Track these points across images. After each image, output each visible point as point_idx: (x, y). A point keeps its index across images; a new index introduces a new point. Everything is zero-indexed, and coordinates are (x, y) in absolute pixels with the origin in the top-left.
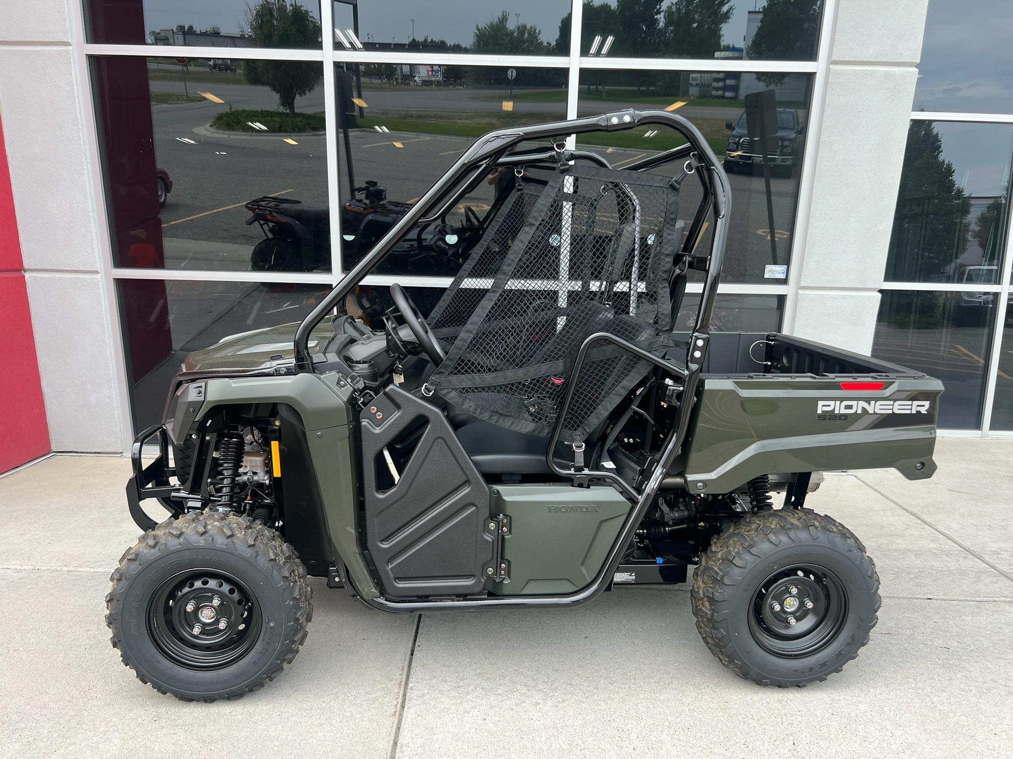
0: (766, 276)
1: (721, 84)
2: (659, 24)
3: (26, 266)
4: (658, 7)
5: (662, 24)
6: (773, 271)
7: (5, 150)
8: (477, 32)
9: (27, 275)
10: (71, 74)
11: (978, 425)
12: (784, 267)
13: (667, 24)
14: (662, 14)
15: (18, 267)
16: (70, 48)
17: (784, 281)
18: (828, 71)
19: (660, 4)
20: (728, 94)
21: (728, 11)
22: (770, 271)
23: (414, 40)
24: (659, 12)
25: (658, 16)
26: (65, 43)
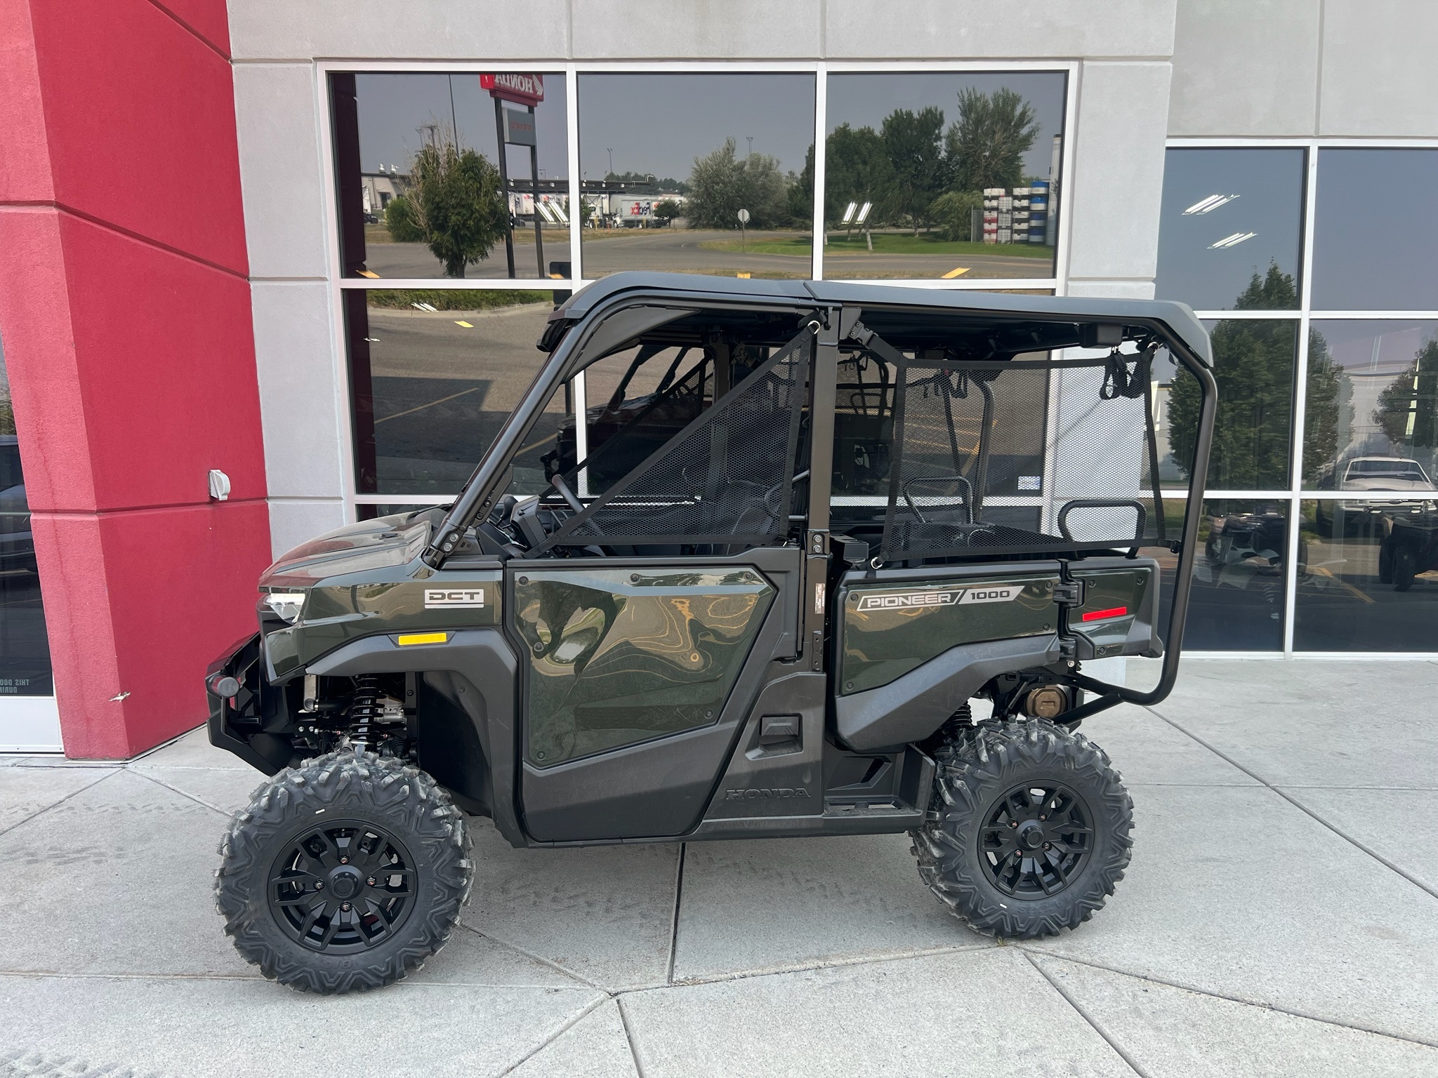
0: (1019, 488)
1: (1024, 226)
2: (939, 153)
3: (269, 494)
4: (937, 132)
5: (943, 154)
6: (1027, 482)
7: (256, 381)
8: (696, 167)
9: (270, 503)
10: (326, 308)
11: (1280, 647)
12: (1038, 478)
13: (951, 154)
14: (944, 140)
15: (263, 496)
16: (327, 283)
17: (1039, 493)
19: (940, 129)
20: (1035, 238)
21: (1030, 135)
22: (1024, 483)
23: (612, 174)
24: (938, 138)
25: (939, 143)
26: (324, 279)
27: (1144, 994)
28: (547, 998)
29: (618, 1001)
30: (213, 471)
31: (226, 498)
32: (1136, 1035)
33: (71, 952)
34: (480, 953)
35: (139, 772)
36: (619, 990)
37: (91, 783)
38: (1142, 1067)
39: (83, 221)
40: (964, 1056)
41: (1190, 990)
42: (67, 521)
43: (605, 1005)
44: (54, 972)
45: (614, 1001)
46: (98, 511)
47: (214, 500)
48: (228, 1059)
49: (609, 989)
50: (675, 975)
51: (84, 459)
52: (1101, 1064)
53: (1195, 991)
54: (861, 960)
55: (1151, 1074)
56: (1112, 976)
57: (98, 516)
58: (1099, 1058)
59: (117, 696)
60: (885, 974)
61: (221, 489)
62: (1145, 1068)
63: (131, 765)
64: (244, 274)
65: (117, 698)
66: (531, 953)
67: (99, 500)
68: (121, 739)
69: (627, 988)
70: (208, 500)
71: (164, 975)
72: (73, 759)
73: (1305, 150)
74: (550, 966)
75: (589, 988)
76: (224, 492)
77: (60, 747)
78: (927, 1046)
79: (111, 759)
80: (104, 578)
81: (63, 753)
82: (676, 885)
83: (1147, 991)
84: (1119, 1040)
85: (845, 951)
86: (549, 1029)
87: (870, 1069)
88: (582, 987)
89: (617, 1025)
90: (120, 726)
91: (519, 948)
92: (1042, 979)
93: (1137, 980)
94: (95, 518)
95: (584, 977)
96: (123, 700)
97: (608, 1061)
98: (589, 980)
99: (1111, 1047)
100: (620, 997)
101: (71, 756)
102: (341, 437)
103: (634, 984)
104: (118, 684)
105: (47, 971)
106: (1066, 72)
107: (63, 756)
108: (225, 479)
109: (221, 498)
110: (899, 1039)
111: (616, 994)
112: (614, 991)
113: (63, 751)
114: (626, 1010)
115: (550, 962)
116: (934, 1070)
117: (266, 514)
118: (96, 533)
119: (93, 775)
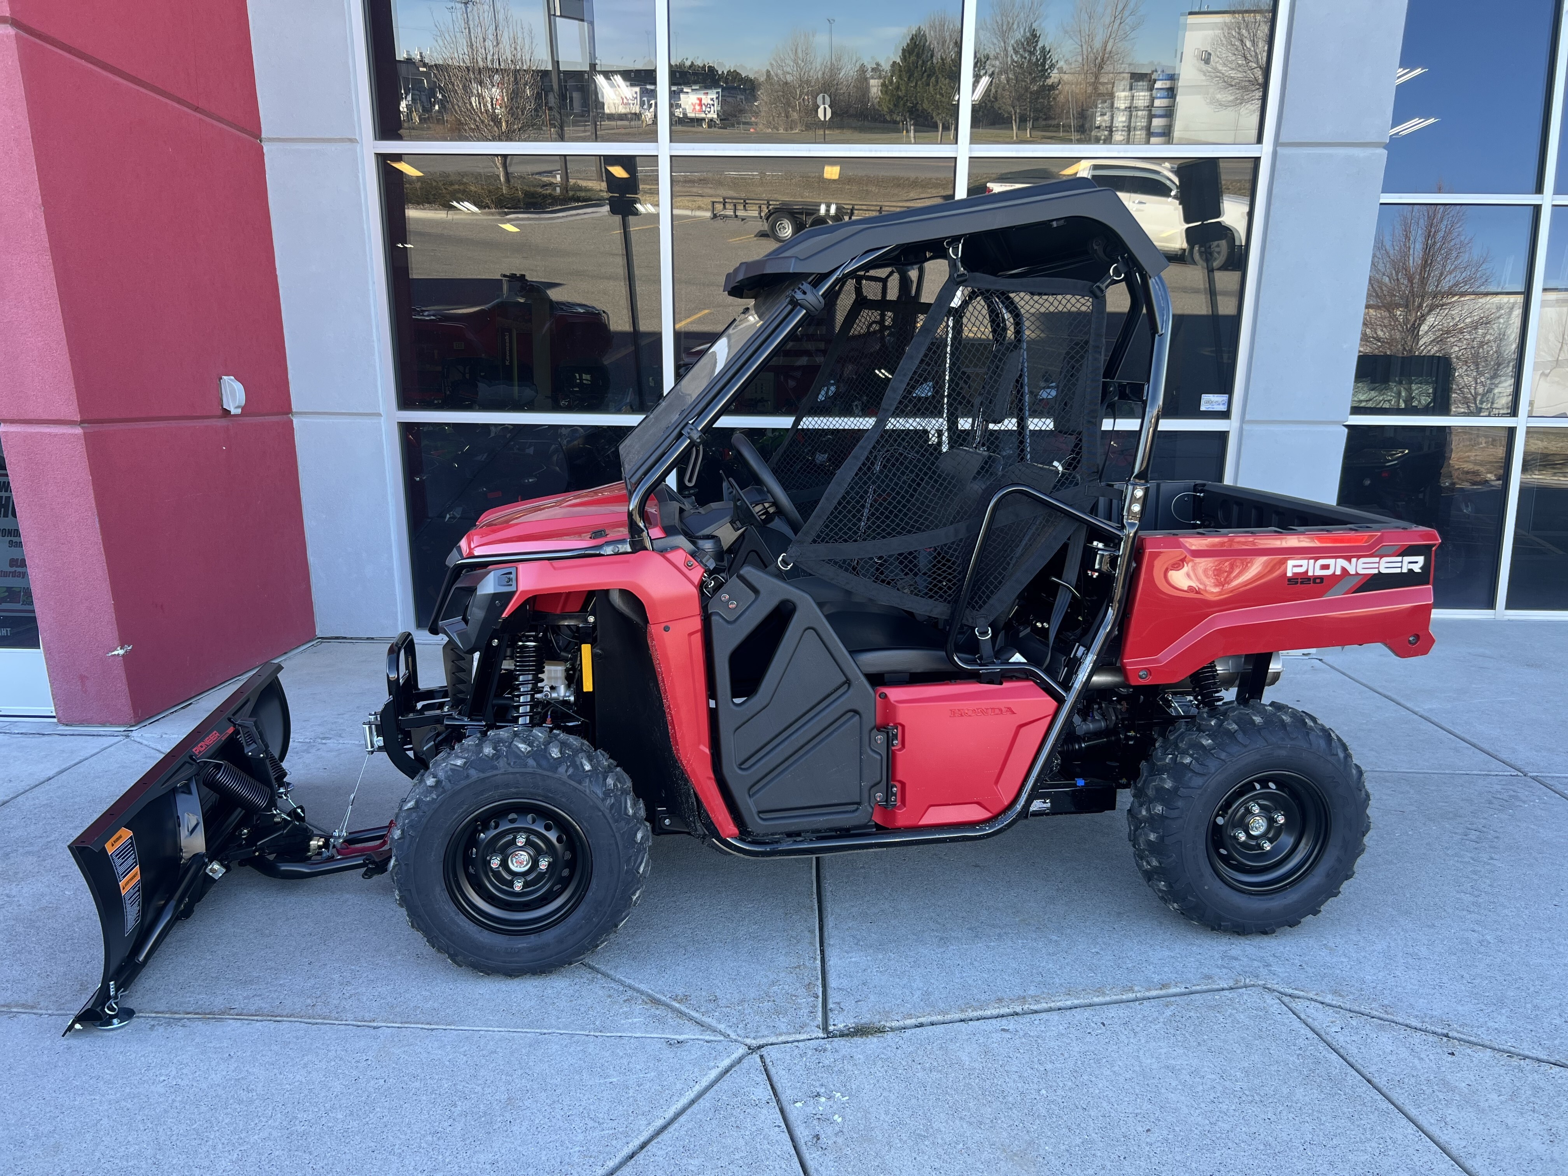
0: (1203, 408)
3: (294, 409)
9: (296, 420)
11: (1490, 604)
15: (286, 408)
16: (358, 146)
18: (1275, 154)
22: (1208, 402)
26: (352, 141)
27: (1450, 1058)
28: (668, 1053)
29: (762, 1057)
30: (225, 377)
31: (239, 411)
32: (1451, 1117)
33: (55, 979)
34: (577, 987)
35: (145, 742)
36: (762, 1042)
37: (88, 755)
38: (1468, 1164)
39: (49, 46)
40: (1230, 1144)
41: (1511, 1055)
42: (46, 433)
43: (745, 1062)
44: (32, 1007)
45: (756, 1057)
46: (82, 422)
47: (227, 412)
48: (256, 1137)
49: (748, 1041)
50: (831, 1022)
51: (61, 356)
52: (1415, 1159)
53: (1517, 1055)
54: (1069, 1003)
55: (1483, 1171)
56: (1402, 1032)
57: (82, 428)
58: (1410, 1151)
59: (115, 649)
60: (1104, 1025)
61: (234, 399)
62: (1474, 1164)
63: (137, 733)
64: (256, 133)
65: (116, 653)
66: (642, 987)
67: (83, 406)
68: (123, 702)
69: (773, 1039)
70: (220, 412)
71: (172, 1013)
72: (67, 725)
74: (668, 1006)
75: (722, 1038)
76: (237, 405)
77: (50, 710)
78: (1177, 1129)
79: (112, 724)
80: (94, 505)
81: (54, 717)
82: (815, 896)
83: (1453, 1054)
84: (1431, 1124)
85: (1046, 991)
86: (675, 1098)
87: (1108, 1164)
88: (712, 1038)
89: (763, 1092)
90: (122, 685)
91: (626, 980)
92: (1311, 1035)
93: (1436, 1039)
94: (78, 431)
95: (714, 1023)
96: (123, 655)
97: (758, 1145)
98: (722, 1027)
99: (1423, 1135)
100: (764, 1051)
101: (64, 721)
102: (379, 340)
103: (781, 1034)
104: (116, 634)
105: (23, 1006)
107: (55, 720)
108: (239, 388)
109: (234, 411)
110: (1139, 1118)
111: (760, 1047)
112: (754, 1043)
113: (54, 714)
114: (773, 1071)
115: (668, 1001)
116: (1194, 1165)
117: (288, 430)
118: (80, 449)
119: (91, 746)
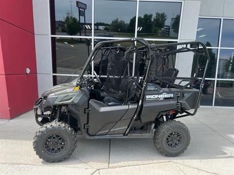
3: (37, 73)
11: (212, 105)
18: (180, 41)
26: (48, 35)
28: (85, 170)
30: (27, 68)
43: (96, 172)
46: (5, 75)
63: (11, 121)
64: (34, 33)
65: (8, 109)
68: (9, 116)
70: (26, 73)
72: (0, 119)
73: (221, 19)
76: (29, 72)
79: (7, 119)
90: (9, 113)
91: (80, 159)
93: (197, 170)
95: (92, 166)
100: (99, 170)
103: (102, 168)
104: (8, 106)
106: (182, 2)
117: (36, 76)
118: (5, 78)
119: (4, 122)
